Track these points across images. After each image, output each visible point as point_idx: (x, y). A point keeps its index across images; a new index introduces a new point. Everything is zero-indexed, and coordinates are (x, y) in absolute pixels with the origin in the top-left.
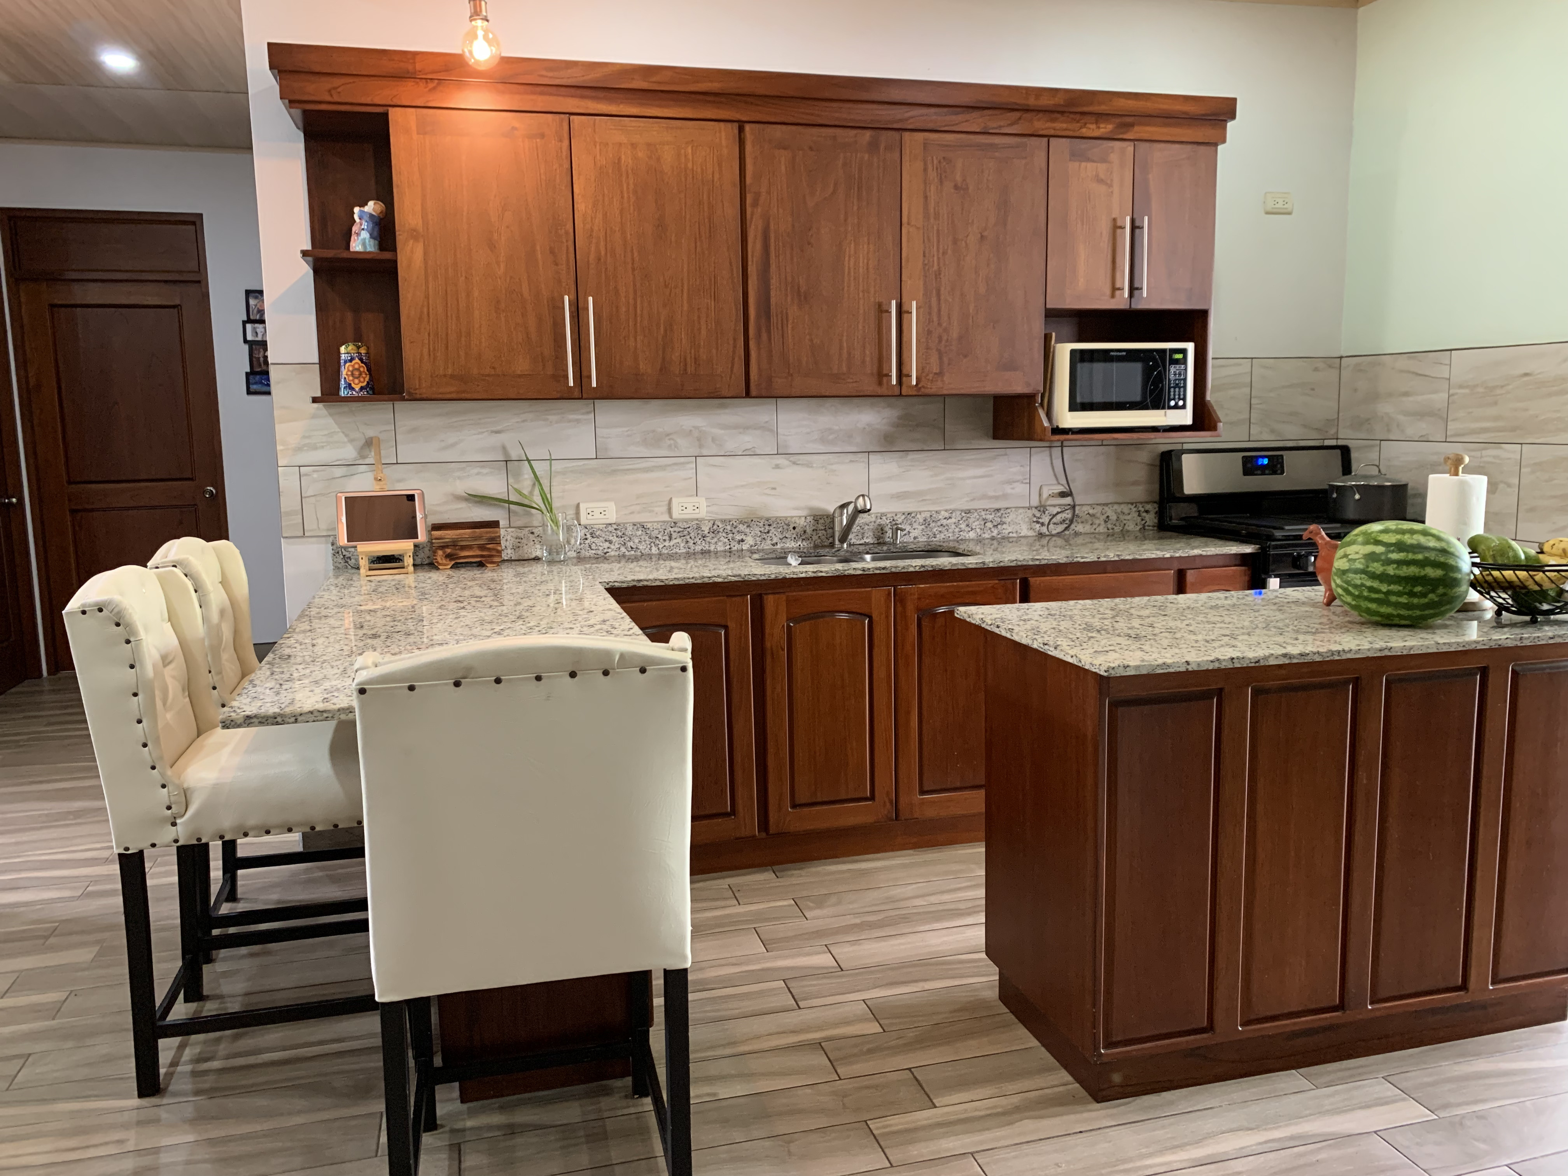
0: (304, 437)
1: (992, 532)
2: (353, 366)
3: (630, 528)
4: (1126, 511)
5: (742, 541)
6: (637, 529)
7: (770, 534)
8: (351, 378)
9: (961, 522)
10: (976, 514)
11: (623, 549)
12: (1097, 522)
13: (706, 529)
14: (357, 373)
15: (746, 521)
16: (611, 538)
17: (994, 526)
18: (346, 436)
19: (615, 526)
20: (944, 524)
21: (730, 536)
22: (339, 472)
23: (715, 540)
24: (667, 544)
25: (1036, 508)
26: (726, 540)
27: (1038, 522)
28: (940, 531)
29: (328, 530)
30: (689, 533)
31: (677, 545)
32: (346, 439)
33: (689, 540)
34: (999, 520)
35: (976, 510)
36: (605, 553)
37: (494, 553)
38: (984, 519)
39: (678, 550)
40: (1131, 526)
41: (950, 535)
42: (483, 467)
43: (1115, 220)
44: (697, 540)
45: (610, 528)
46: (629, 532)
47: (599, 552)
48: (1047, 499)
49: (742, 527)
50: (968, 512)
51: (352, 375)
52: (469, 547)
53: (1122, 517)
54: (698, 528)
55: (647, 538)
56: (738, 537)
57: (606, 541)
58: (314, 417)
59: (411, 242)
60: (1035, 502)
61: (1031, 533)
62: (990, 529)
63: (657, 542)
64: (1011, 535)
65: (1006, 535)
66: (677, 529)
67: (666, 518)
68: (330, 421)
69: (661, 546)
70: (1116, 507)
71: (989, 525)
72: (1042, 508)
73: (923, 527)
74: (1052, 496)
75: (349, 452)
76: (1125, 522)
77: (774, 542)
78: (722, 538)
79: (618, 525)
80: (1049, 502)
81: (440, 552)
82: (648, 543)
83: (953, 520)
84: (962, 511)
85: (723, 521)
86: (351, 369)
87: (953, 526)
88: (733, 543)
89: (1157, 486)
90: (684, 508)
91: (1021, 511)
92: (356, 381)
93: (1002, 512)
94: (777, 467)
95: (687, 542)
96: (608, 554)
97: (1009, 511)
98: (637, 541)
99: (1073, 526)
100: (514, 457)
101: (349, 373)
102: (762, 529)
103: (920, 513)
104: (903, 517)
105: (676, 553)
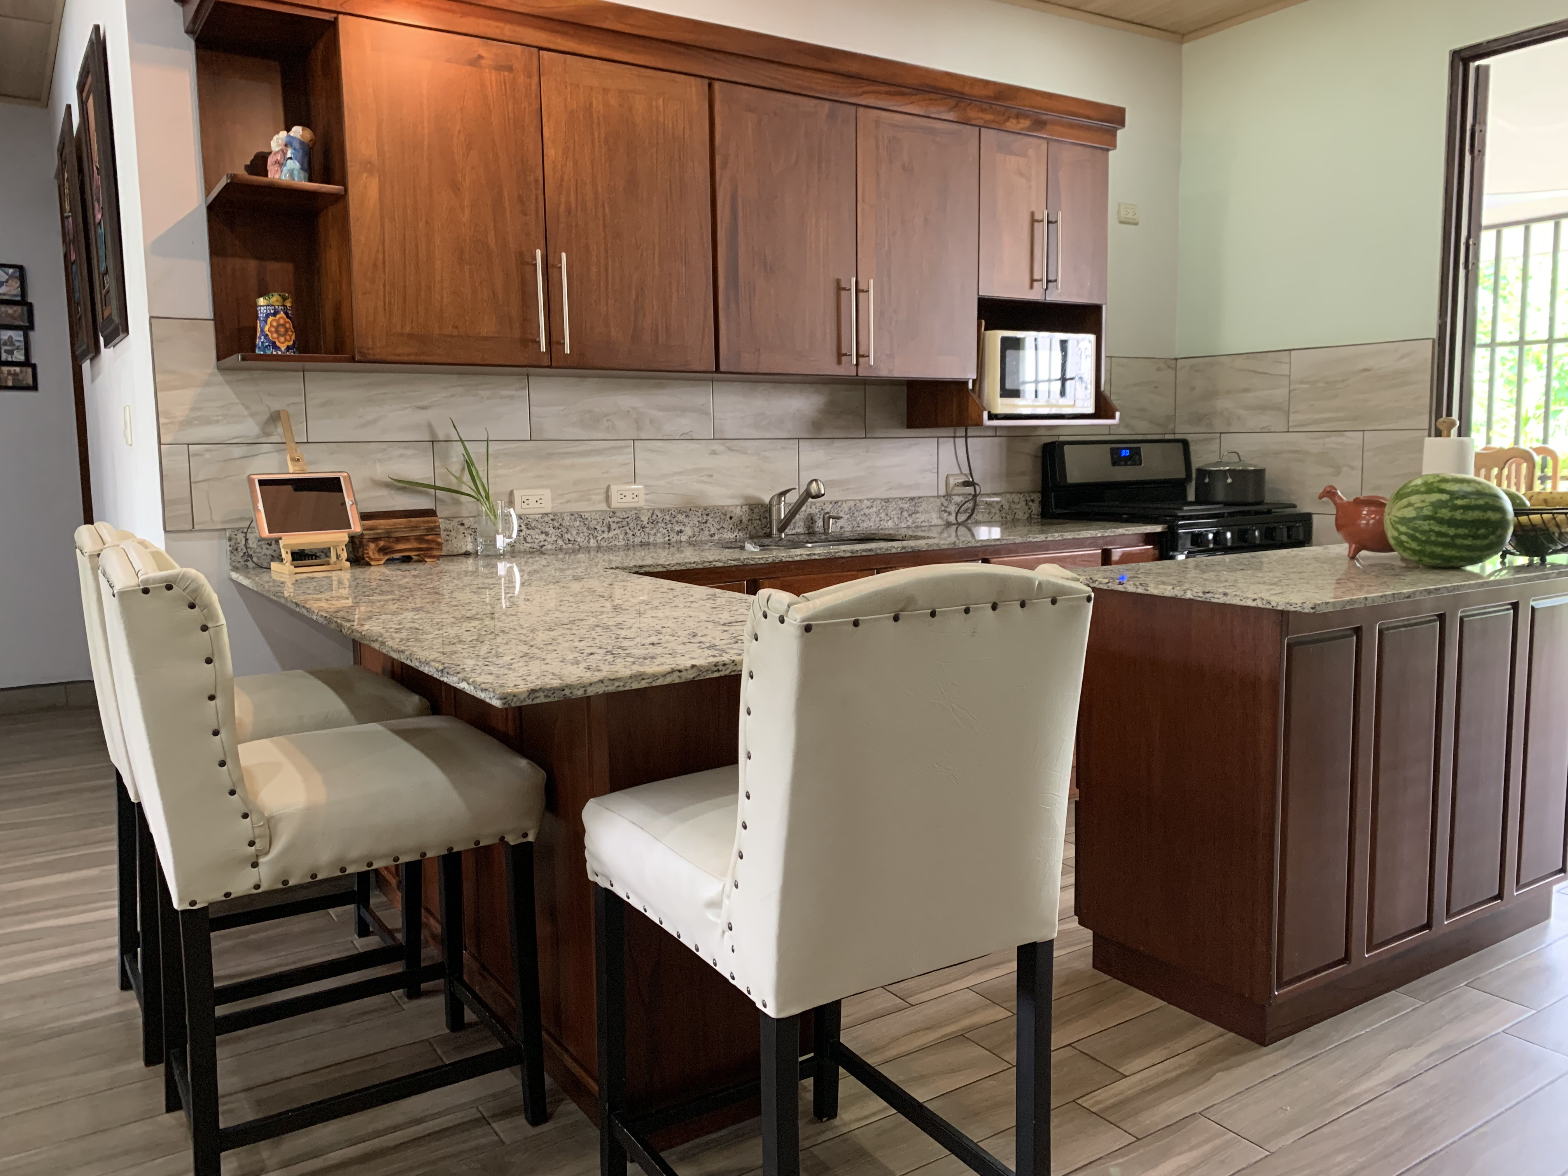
0: (193, 409)
1: (907, 521)
2: (278, 321)
3: (567, 518)
4: (1016, 500)
5: (681, 531)
6: (575, 520)
7: (708, 525)
8: (275, 335)
9: (881, 511)
10: (894, 503)
11: (560, 542)
12: (993, 511)
13: (645, 519)
14: (282, 330)
15: (685, 510)
16: (547, 530)
17: (910, 515)
18: (247, 408)
19: (552, 517)
20: (867, 513)
21: (670, 526)
22: (237, 451)
23: (654, 531)
24: (605, 535)
25: (944, 496)
26: (665, 531)
27: (945, 511)
28: (863, 521)
29: (223, 522)
30: (628, 524)
31: (616, 537)
32: (246, 413)
33: (628, 531)
34: (913, 509)
35: (894, 499)
36: (542, 547)
37: (433, 545)
38: (901, 508)
39: (616, 543)
40: (1020, 515)
41: (872, 524)
42: (405, 448)
43: (1033, 214)
44: (636, 531)
45: (546, 519)
46: (566, 523)
47: (535, 546)
48: (953, 488)
49: (681, 517)
50: (887, 500)
51: (277, 331)
52: (406, 539)
53: (1013, 506)
54: (638, 518)
55: (585, 530)
56: (677, 528)
57: (542, 533)
58: (207, 384)
59: (365, 175)
60: (942, 492)
61: (940, 522)
62: (906, 518)
63: (596, 534)
64: (923, 524)
65: (919, 524)
66: (616, 520)
67: (603, 506)
68: (227, 390)
69: (599, 538)
70: (1008, 496)
71: (905, 514)
72: (948, 496)
73: (848, 516)
74: (957, 485)
75: (250, 428)
76: (1015, 511)
77: (712, 532)
78: (661, 529)
79: (555, 515)
80: (955, 492)
81: (372, 546)
82: (586, 534)
83: (874, 509)
84: (882, 499)
85: (662, 511)
86: (275, 324)
87: (875, 516)
88: (672, 535)
89: (1039, 476)
90: (623, 496)
91: (932, 499)
92: (282, 339)
93: (916, 501)
94: (714, 453)
95: (626, 533)
96: (544, 548)
97: (921, 500)
98: (574, 533)
99: (974, 516)
100: (441, 437)
101: (273, 329)
102: (700, 519)
103: (846, 501)
104: (831, 506)
105: (615, 546)
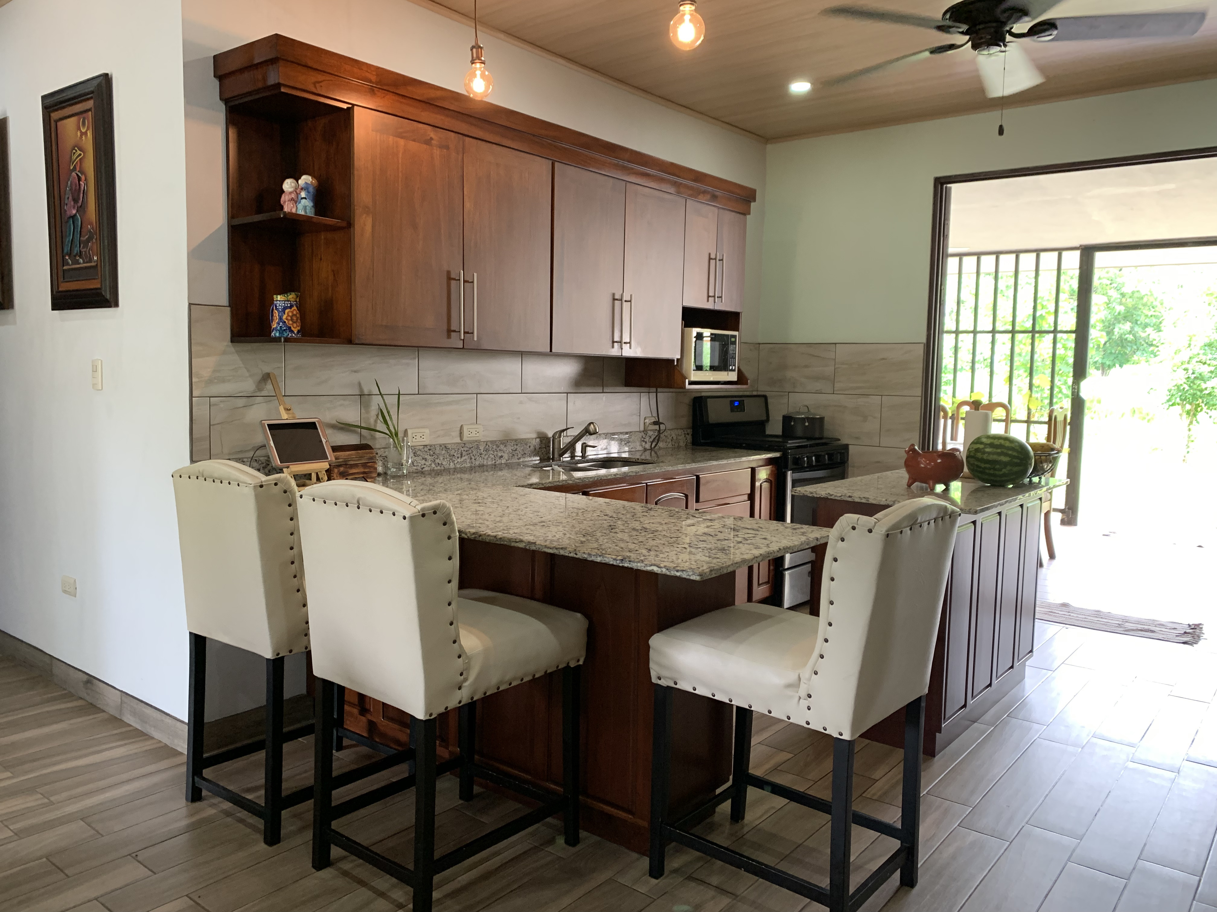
0: (214, 371)
2: (292, 312)
3: (438, 448)
5: (502, 457)
6: (442, 450)
7: (517, 452)
8: (291, 322)
11: (433, 465)
13: (482, 448)
14: (295, 318)
15: (504, 442)
18: (248, 371)
19: (429, 447)
21: (495, 453)
22: (241, 402)
23: (487, 456)
24: (459, 460)
26: (493, 456)
30: (472, 452)
31: (465, 461)
32: (247, 374)
33: (472, 457)
34: (627, 440)
36: (422, 469)
42: (344, 400)
43: (710, 254)
44: (477, 456)
45: (426, 449)
46: (437, 452)
47: (419, 468)
49: (502, 447)
52: (356, 466)
53: (678, 438)
54: (478, 448)
55: (448, 456)
56: (500, 454)
57: (423, 459)
59: (364, 216)
60: (642, 429)
63: (454, 459)
65: (630, 450)
66: (466, 449)
67: (458, 440)
68: (236, 357)
69: (456, 462)
70: (676, 431)
72: (645, 431)
74: (650, 424)
75: (248, 385)
76: (679, 441)
80: (649, 428)
81: (336, 470)
82: (448, 459)
85: (492, 442)
86: (290, 314)
88: (497, 459)
89: (691, 418)
90: (470, 433)
91: (637, 433)
94: (521, 402)
97: (631, 433)
98: (442, 459)
99: (659, 444)
100: (366, 392)
101: (289, 318)
105: (465, 467)
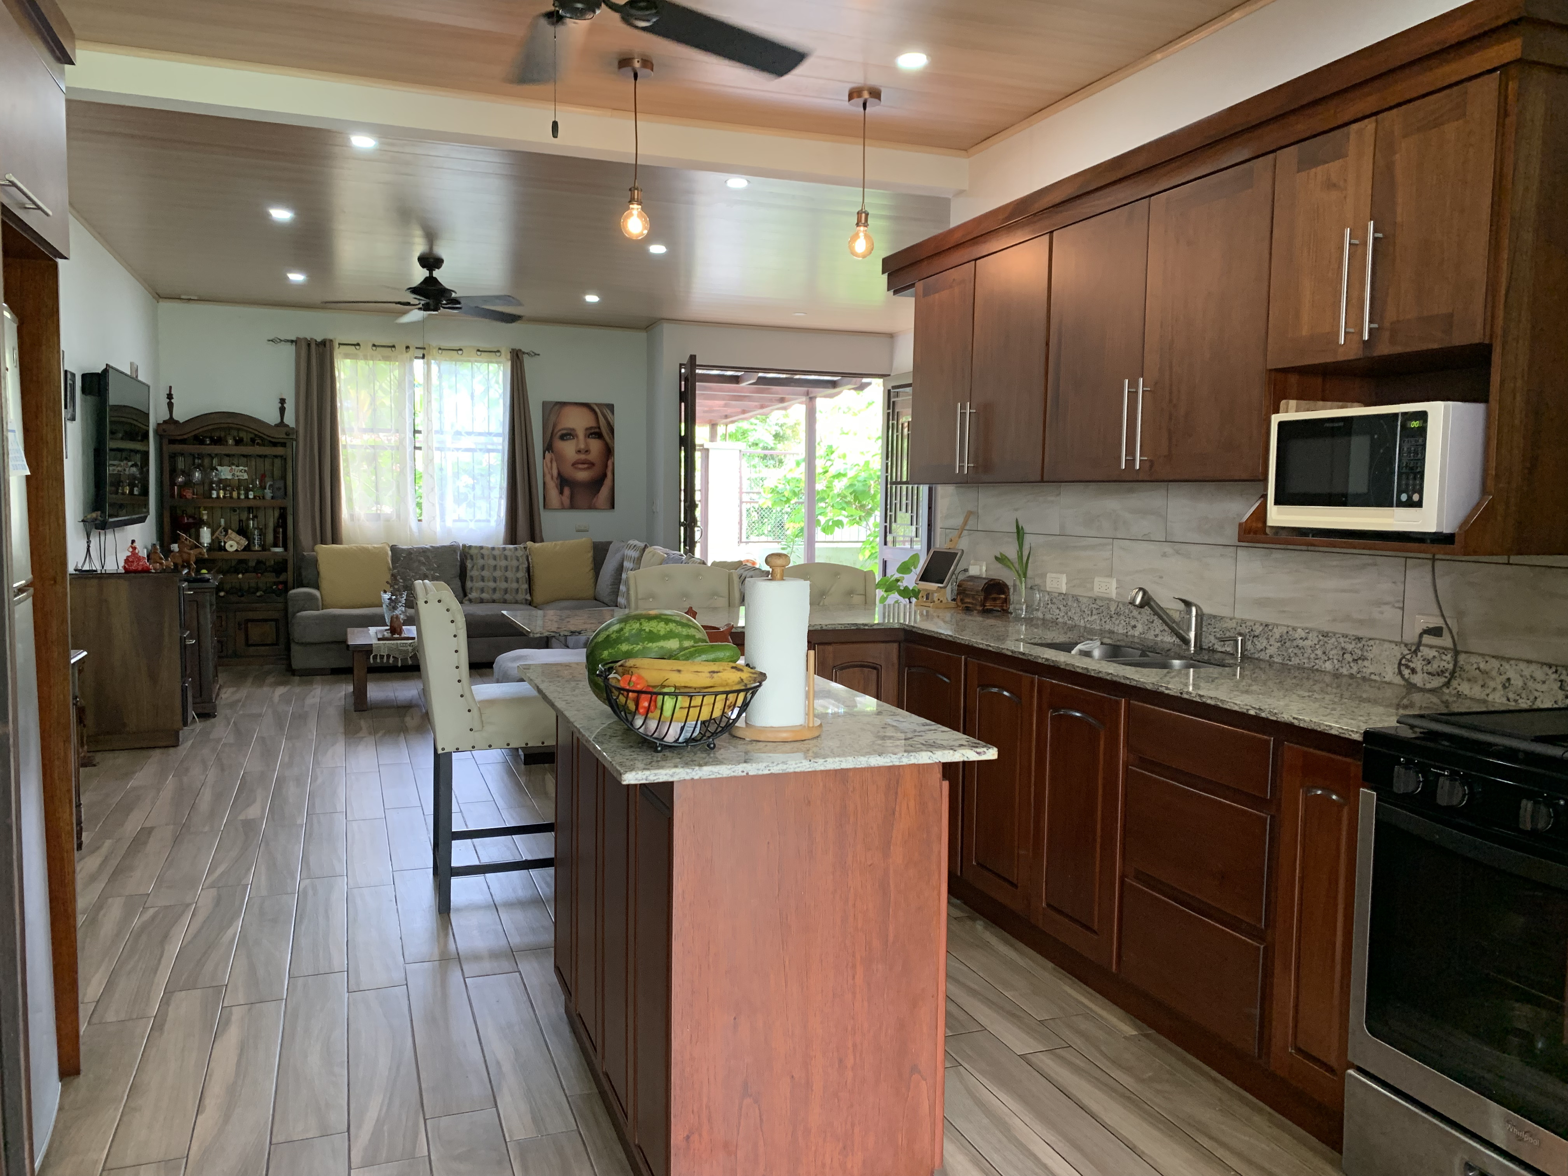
0: (948, 509)
1: (1351, 667)
3: (1071, 599)
5: (1134, 627)
6: (1075, 602)
9: (1317, 647)
10: (1334, 640)
11: (1067, 618)
12: (1492, 684)
13: (1113, 609)
16: (1061, 606)
17: (1355, 660)
19: (1064, 596)
21: (1128, 619)
23: (1118, 621)
24: (1089, 618)
26: (1125, 623)
27: (1407, 667)
28: (1296, 654)
31: (1094, 621)
32: (961, 511)
33: (1102, 618)
34: (1360, 653)
35: (1335, 634)
38: (1343, 648)
39: (1096, 626)
41: (1306, 661)
44: (1107, 618)
46: (1070, 603)
50: (1325, 635)
53: (1530, 684)
54: (1108, 608)
55: (1079, 611)
56: (1133, 623)
57: (1058, 608)
62: (1349, 663)
63: (1085, 616)
64: (1373, 677)
65: (1367, 676)
66: (1096, 606)
67: (1090, 594)
69: (1086, 620)
70: (1522, 666)
71: (1348, 657)
73: (1279, 644)
76: (1537, 694)
77: (1156, 633)
81: (959, 597)
82: (1080, 615)
83: (1308, 643)
84: (1319, 632)
85: (1123, 604)
87: (1309, 651)
88: (1127, 628)
90: (1101, 587)
91: (1386, 645)
93: (1363, 642)
94: (1164, 555)
96: (1059, 620)
97: (1372, 642)
98: (1074, 612)
99: (1454, 683)
102: (1148, 618)
103: (1277, 625)
104: (1261, 628)
105: (1094, 629)
